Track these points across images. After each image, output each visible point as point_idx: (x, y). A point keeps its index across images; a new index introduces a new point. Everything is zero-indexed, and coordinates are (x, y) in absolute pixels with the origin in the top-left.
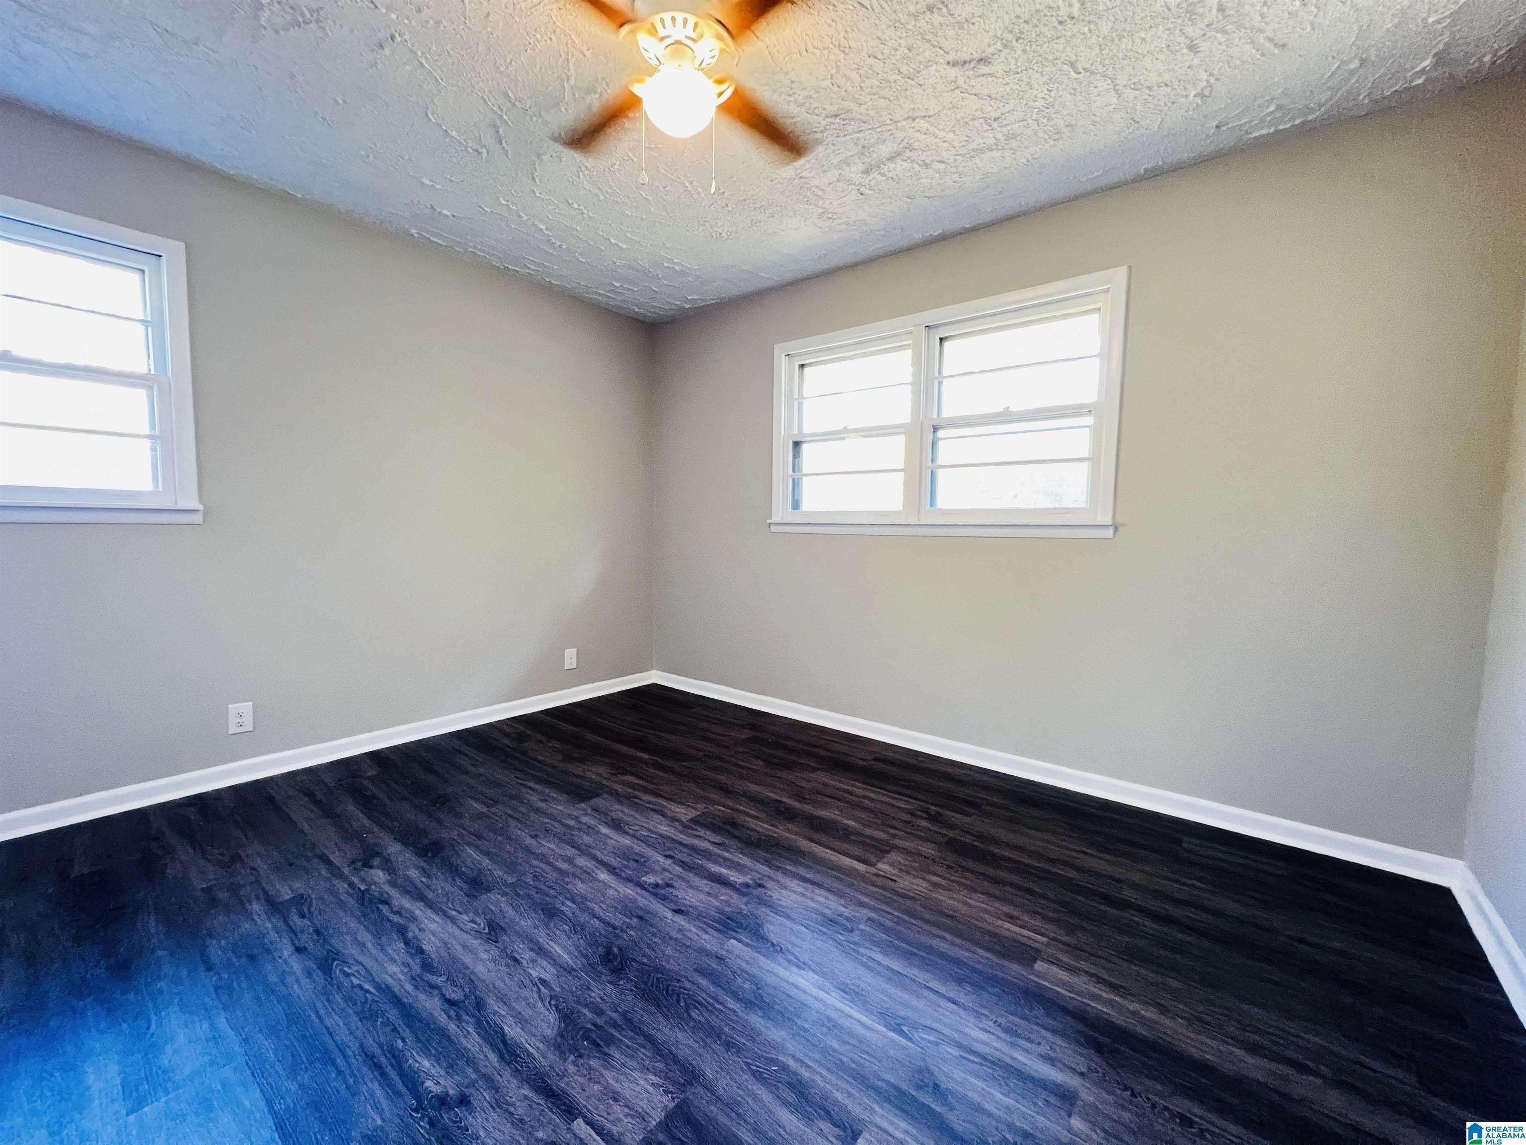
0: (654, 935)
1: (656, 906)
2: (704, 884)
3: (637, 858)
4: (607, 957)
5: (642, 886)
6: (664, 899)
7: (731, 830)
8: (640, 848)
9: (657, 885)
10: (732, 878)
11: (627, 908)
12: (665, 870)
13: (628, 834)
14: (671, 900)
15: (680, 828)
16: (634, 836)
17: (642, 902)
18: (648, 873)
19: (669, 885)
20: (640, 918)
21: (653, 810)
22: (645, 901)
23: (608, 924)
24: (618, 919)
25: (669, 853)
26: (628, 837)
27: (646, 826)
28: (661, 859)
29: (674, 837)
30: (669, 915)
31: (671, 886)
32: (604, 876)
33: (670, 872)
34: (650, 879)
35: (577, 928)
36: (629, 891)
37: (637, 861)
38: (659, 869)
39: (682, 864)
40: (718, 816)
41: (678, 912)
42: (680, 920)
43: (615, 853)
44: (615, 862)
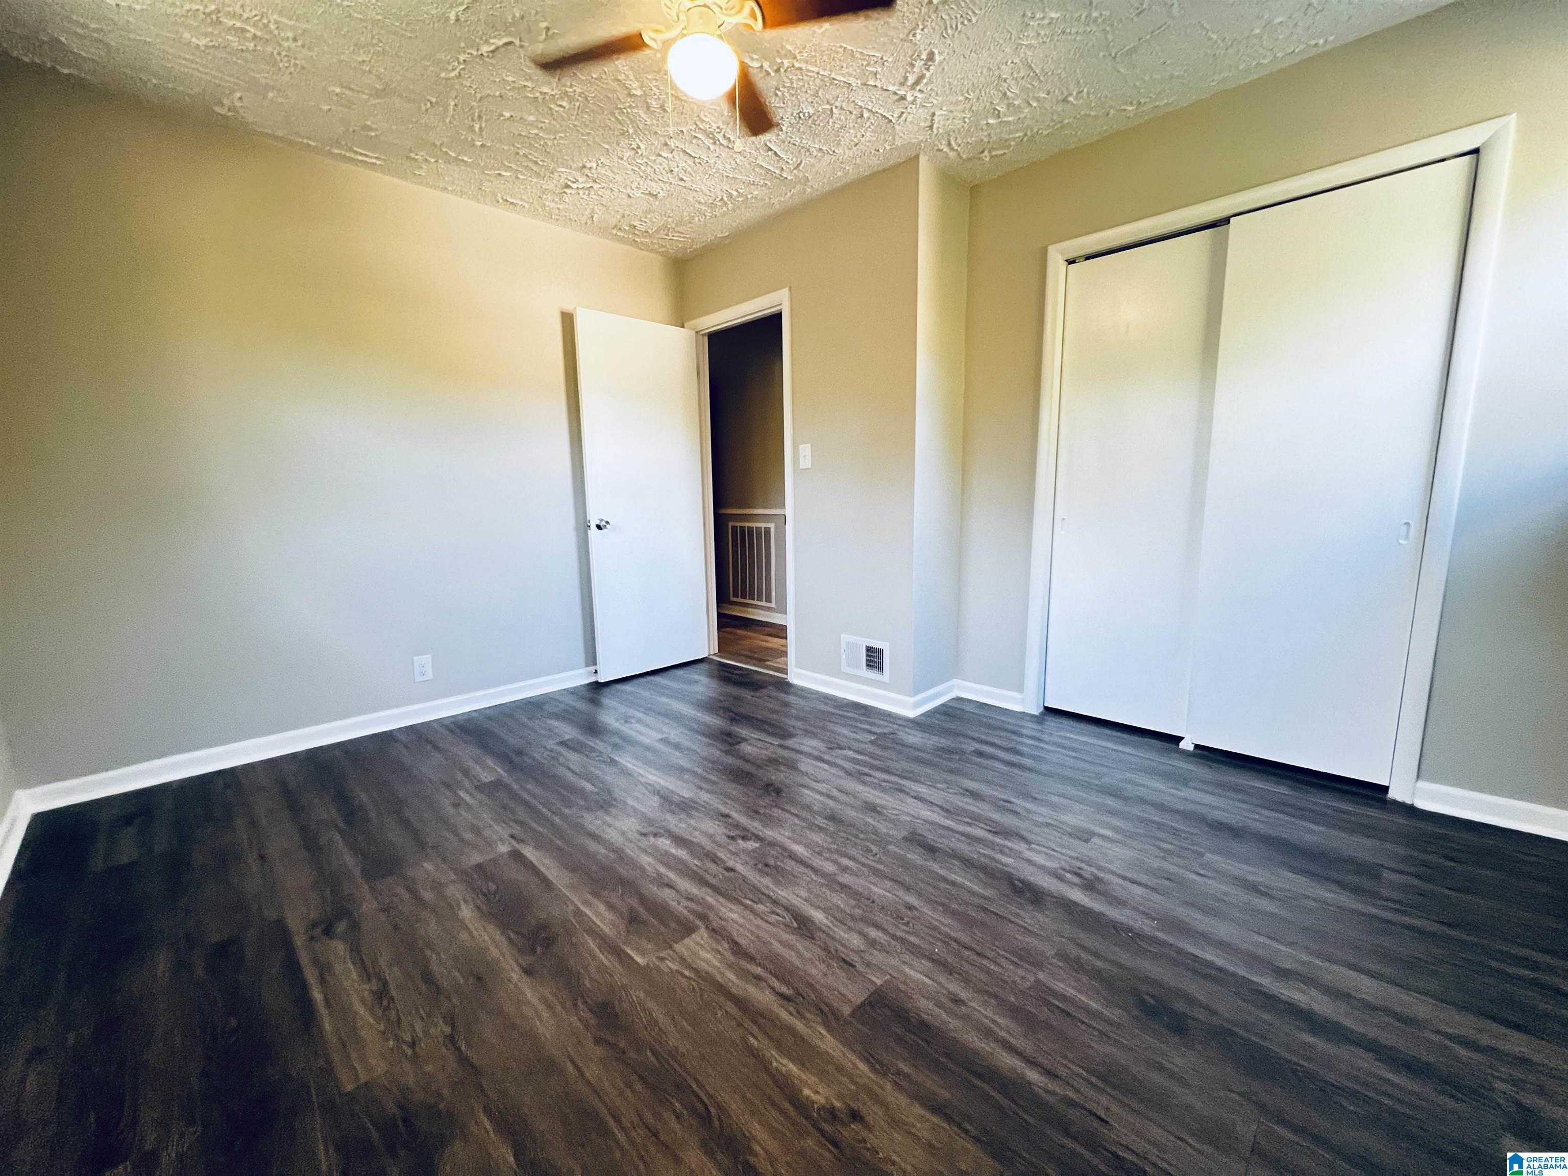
0: (747, 802)
1: (744, 821)
2: (697, 838)
3: (766, 869)
4: (778, 792)
5: (758, 838)
6: (737, 826)
7: (641, 910)
8: (765, 883)
9: (744, 838)
10: (668, 842)
11: (769, 820)
12: (736, 854)
13: (787, 909)
14: (731, 825)
15: (712, 916)
16: (775, 902)
17: (757, 824)
18: (754, 851)
19: (732, 838)
20: (757, 812)
21: (752, 959)
22: (755, 825)
23: (783, 809)
24: (776, 812)
25: (732, 874)
26: (784, 901)
27: (759, 922)
28: (739, 867)
29: (722, 900)
30: (734, 814)
31: (729, 837)
32: (799, 849)
33: (730, 851)
34: (752, 845)
35: (808, 808)
36: (769, 833)
37: (767, 865)
38: (742, 856)
39: (715, 859)
40: (649, 940)
41: (727, 816)
42: (725, 811)
43: (794, 876)
44: (789, 865)
